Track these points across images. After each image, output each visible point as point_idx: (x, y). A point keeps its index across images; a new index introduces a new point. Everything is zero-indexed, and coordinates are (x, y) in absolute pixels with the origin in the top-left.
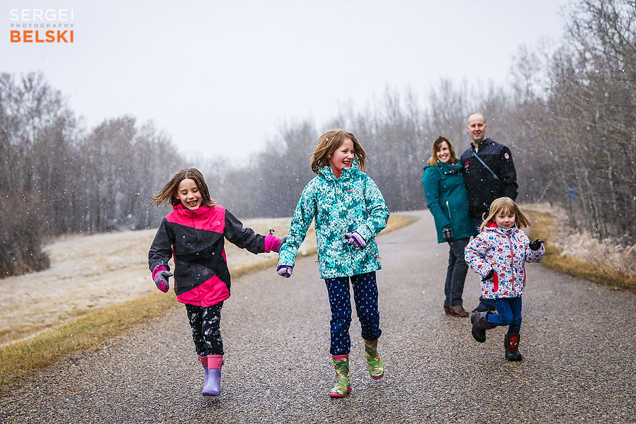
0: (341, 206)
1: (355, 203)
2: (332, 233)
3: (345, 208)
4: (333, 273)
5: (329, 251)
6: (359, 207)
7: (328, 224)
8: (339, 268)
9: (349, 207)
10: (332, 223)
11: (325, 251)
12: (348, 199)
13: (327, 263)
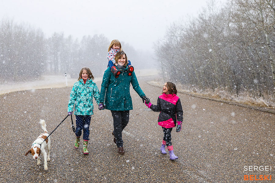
0: (85, 92)
1: (90, 92)
2: (81, 100)
3: (86, 93)
4: (79, 114)
5: (79, 106)
6: (90, 93)
7: (80, 97)
8: (81, 112)
9: (88, 93)
10: (81, 97)
11: (78, 106)
12: (88, 90)
13: (78, 110)
